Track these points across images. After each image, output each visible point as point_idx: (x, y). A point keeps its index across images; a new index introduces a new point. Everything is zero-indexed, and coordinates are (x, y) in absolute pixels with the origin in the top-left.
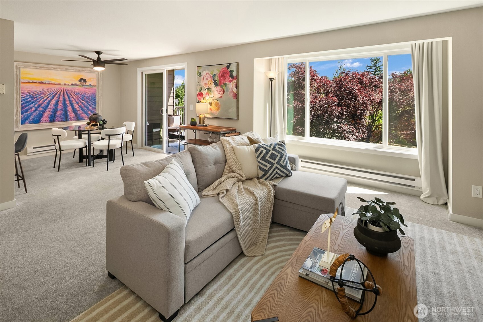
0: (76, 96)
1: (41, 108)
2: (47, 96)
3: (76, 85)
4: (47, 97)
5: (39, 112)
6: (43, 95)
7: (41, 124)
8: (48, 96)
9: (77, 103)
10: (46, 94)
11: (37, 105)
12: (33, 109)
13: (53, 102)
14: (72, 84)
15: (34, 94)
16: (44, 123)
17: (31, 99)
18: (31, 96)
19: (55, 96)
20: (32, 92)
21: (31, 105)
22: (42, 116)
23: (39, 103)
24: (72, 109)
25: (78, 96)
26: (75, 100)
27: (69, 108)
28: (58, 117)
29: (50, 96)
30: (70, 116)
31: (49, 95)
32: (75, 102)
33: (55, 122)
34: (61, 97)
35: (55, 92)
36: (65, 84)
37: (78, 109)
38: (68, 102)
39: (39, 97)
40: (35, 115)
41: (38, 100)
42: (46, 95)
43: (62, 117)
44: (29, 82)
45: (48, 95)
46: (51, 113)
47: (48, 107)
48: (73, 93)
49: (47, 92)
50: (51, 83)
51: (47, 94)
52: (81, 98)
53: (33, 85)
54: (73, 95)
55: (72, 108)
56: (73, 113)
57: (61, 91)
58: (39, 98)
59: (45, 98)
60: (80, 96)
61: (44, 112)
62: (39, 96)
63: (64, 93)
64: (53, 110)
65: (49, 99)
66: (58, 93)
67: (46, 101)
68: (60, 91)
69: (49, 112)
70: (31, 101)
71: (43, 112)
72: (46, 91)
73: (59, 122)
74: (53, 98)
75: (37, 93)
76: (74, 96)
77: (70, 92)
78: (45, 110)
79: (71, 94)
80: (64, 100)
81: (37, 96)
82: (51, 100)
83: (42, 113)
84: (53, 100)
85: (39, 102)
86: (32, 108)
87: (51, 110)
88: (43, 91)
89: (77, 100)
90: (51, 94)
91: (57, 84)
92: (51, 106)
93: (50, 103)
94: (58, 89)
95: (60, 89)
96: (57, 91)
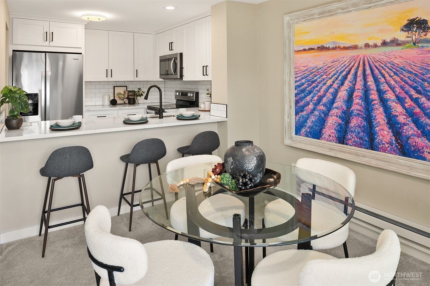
0: (395, 76)
1: (321, 105)
2: (331, 78)
3: (395, 42)
4: (332, 80)
5: (320, 116)
6: (324, 77)
7: (322, 141)
8: (333, 78)
9: (400, 101)
10: (329, 74)
11: (315, 98)
12: (311, 106)
13: (343, 94)
14: (384, 44)
15: (312, 73)
16: (327, 140)
17: (308, 84)
18: (308, 78)
19: (345, 77)
20: (309, 71)
21: (308, 98)
22: (324, 125)
23: (319, 94)
24: (387, 117)
25: (402, 79)
26: (393, 89)
27: (378, 112)
28: (352, 131)
29: (337, 79)
30: (381, 137)
31: (335, 74)
32: (394, 98)
33: (347, 144)
34: (358, 79)
35: (346, 68)
36: (367, 46)
37: (402, 119)
38: (374, 96)
39: (318, 81)
40: (314, 120)
41: (317, 87)
42: (330, 76)
43: (362, 134)
44: (305, 50)
45: (333, 76)
46: (340, 121)
47: (333, 104)
48: (388, 70)
49: (332, 70)
50: (339, 47)
51: (332, 74)
53: (310, 54)
54: (386, 75)
55: (385, 113)
56: (387, 129)
57: (359, 64)
58: (319, 83)
59: (329, 83)
61: (326, 114)
62: (319, 78)
63: (364, 70)
64: (343, 112)
65: (335, 86)
66: (353, 71)
67: (329, 91)
68: (356, 65)
69: (335, 117)
70: (308, 89)
71: (325, 116)
72: (329, 67)
73: (355, 146)
74: (342, 84)
75: (315, 72)
76: (391, 76)
77: (380, 68)
78: (329, 112)
79: (383, 71)
80: (366, 90)
81: (315, 78)
82: (339, 87)
83: (323, 116)
84: (343, 87)
85: (319, 91)
86: (309, 104)
87: (339, 112)
88: (325, 67)
89: (398, 90)
90: (339, 73)
91: (349, 47)
92: (338, 102)
93: (337, 95)
94: (352, 60)
95: (356, 59)
96: (350, 64)
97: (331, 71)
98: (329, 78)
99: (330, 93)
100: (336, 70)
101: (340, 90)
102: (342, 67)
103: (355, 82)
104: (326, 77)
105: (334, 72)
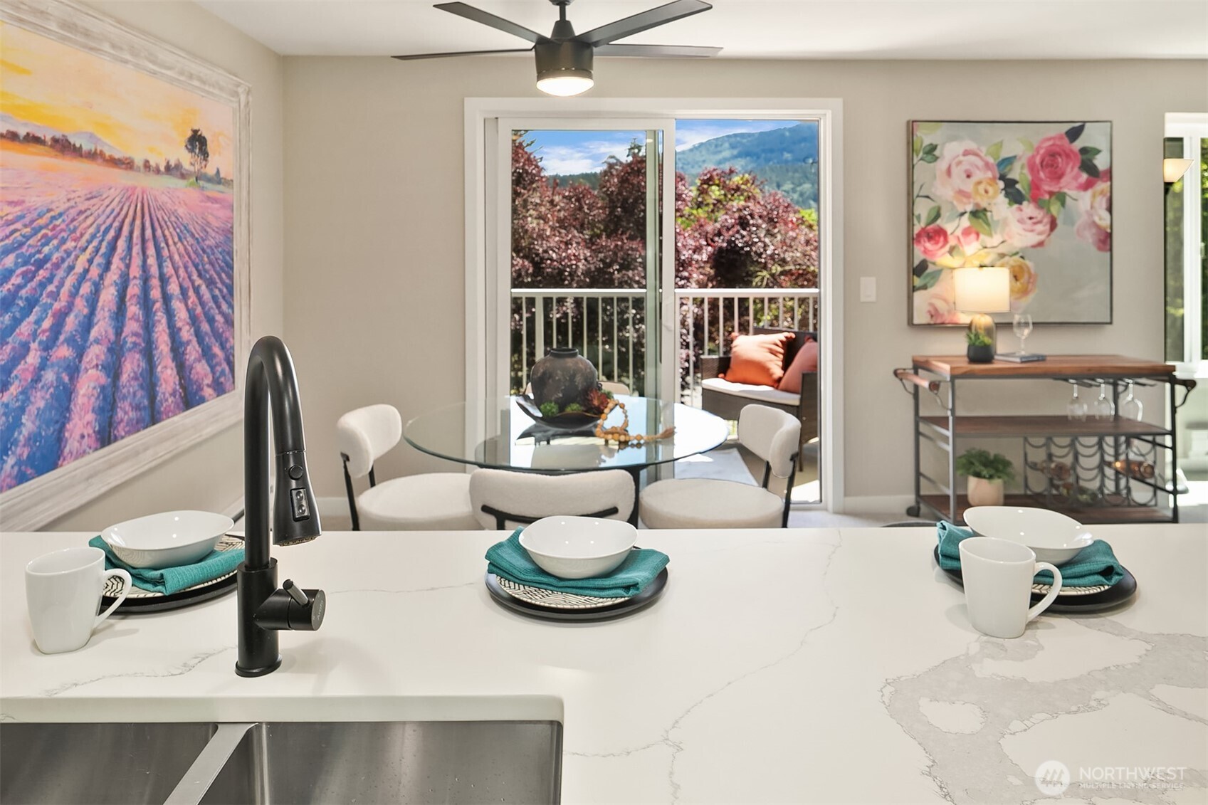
0: (179, 245)
1: (63, 343)
2: (84, 249)
3: (179, 170)
4: (88, 254)
6: (70, 244)
7: (64, 469)
8: (90, 248)
9: (184, 296)
10: (82, 235)
11: (47, 323)
12: (35, 356)
13: (109, 293)
14: (168, 169)
15: (37, 232)
16: (77, 457)
17: (24, 274)
18: (24, 249)
19: (113, 247)
20: (27, 221)
21: (24, 330)
22: (68, 409)
23: (57, 305)
24: (170, 336)
25: (185, 249)
26: (176, 272)
27: (161, 328)
28: (124, 397)
29: (97, 251)
30: (164, 386)
31: (93, 236)
32: (178, 291)
33: (116, 440)
34: (134, 253)
35: (115, 220)
36: (147, 166)
37: (185, 334)
38: (156, 291)
39: (55, 258)
40: (42, 406)
41: (51, 279)
42: (83, 242)
43: (139, 394)
44: (14, 137)
45: (89, 242)
46: (103, 379)
47: (89, 332)
48: (171, 229)
49: (88, 222)
50: (101, 154)
51: (87, 236)
52: (193, 256)
53: (33, 159)
54: (170, 241)
55: (169, 326)
56: (170, 363)
57: (135, 211)
58: (57, 265)
59: (80, 266)
60: (191, 246)
62: (57, 248)
63: (143, 229)
64: (108, 350)
65: (94, 272)
66: (126, 230)
67: (81, 291)
68: (131, 213)
69: (94, 372)
70: (24, 292)
71: (72, 378)
72: (81, 212)
73: (129, 434)
74: (108, 266)
75: (46, 227)
76: (175, 244)
77: (162, 223)
78: (81, 358)
79: (166, 232)
80: (146, 278)
81: (46, 250)
82: (101, 277)
83: (67, 379)
84: (109, 276)
85: (57, 294)
86: (29, 350)
87: (102, 353)
88: (73, 213)
89: (182, 273)
90: (101, 233)
91: (119, 160)
92: (100, 323)
93: (97, 301)
94: (124, 200)
95: (132, 197)
96: (121, 209)
97: (84, 225)
98: (80, 248)
99: (82, 296)
100: (95, 225)
101: (103, 284)
102: (108, 217)
103: (130, 259)
104: (73, 244)
105: (91, 230)
